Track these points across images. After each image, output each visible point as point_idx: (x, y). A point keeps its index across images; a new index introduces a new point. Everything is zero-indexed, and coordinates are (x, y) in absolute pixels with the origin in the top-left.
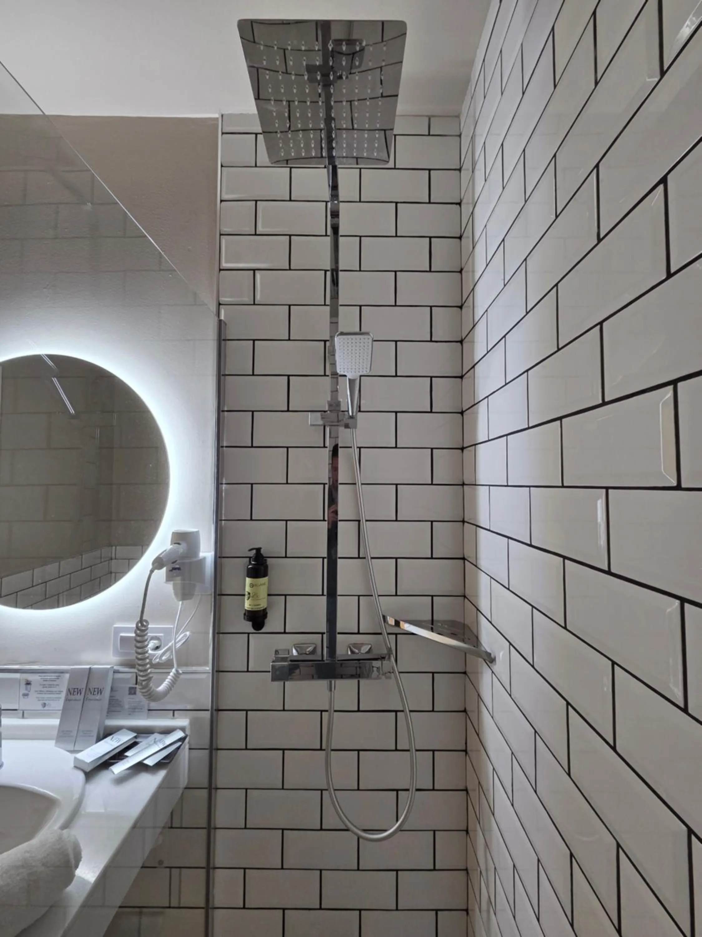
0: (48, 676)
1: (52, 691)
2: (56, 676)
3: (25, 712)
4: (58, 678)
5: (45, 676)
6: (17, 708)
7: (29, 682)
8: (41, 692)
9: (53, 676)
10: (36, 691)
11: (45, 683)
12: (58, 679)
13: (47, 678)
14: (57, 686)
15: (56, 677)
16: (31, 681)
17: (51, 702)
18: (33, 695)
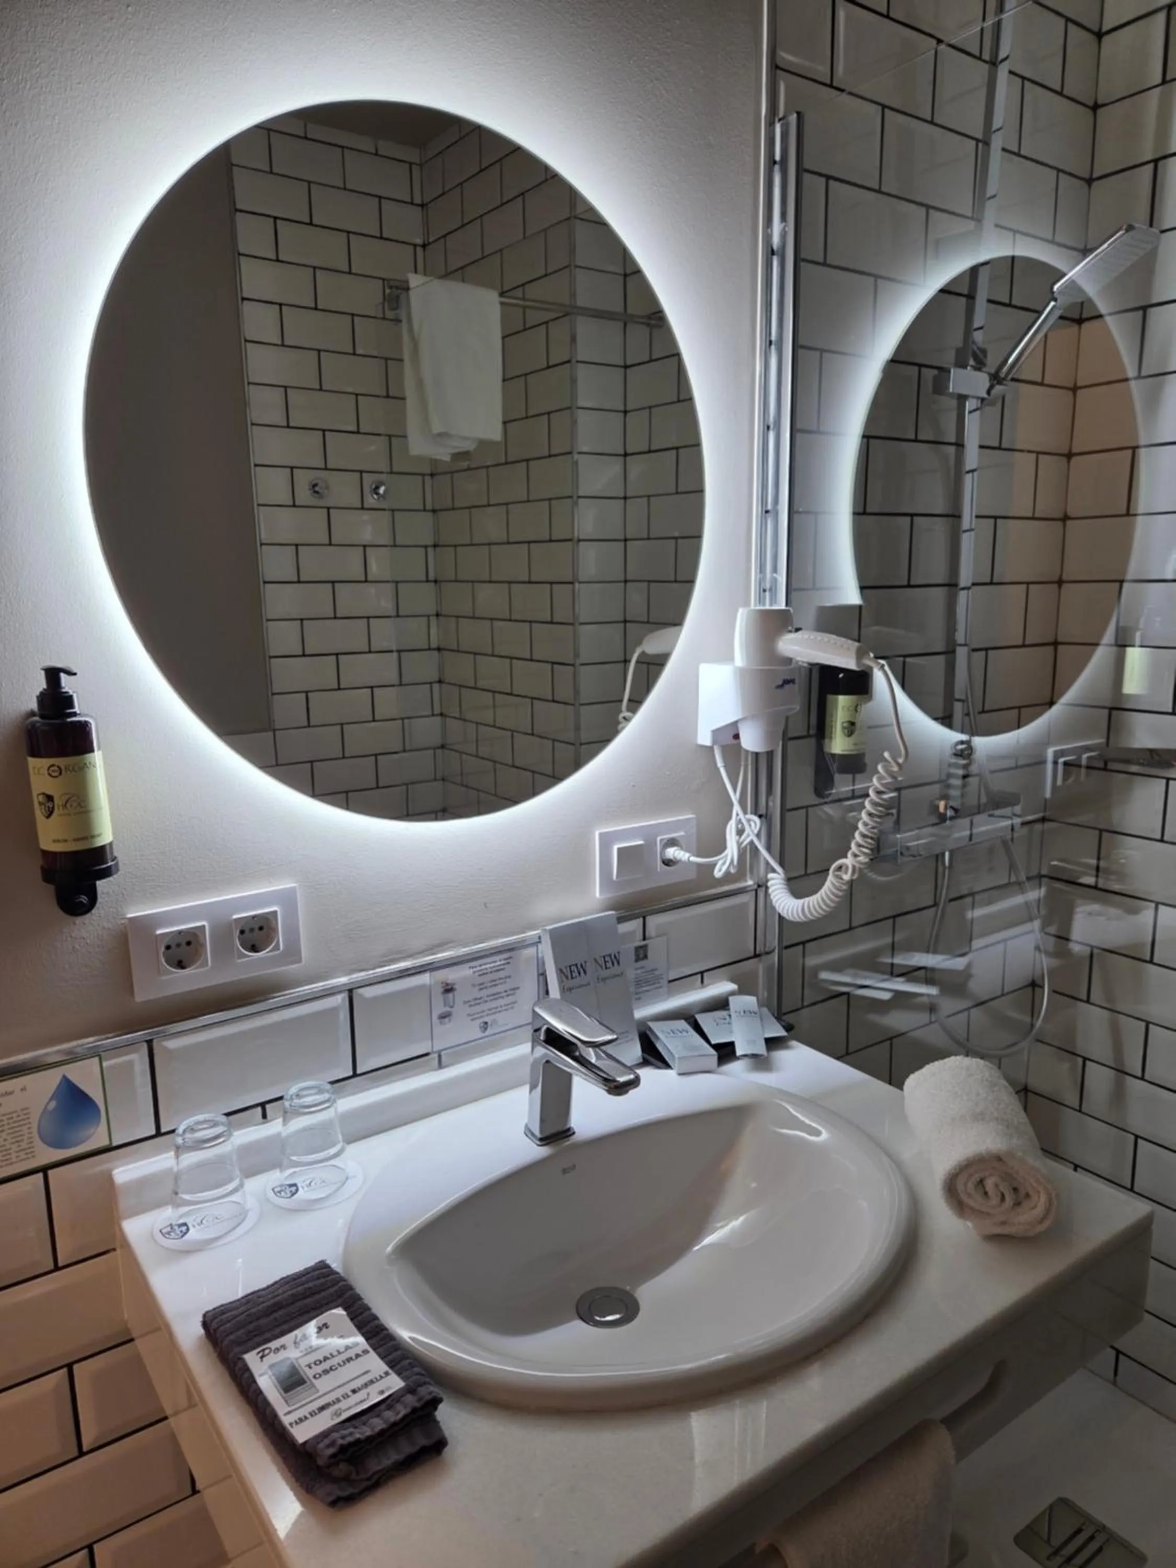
0: (489, 964)
1: (498, 993)
2: (505, 959)
3: (443, 1053)
4: (508, 961)
5: (480, 966)
6: (429, 1050)
7: (449, 987)
8: (477, 1001)
9: (498, 960)
10: (465, 1002)
11: (482, 979)
12: (508, 963)
13: (486, 969)
14: (508, 980)
15: (503, 962)
16: (454, 984)
17: (498, 1017)
18: (460, 1011)
